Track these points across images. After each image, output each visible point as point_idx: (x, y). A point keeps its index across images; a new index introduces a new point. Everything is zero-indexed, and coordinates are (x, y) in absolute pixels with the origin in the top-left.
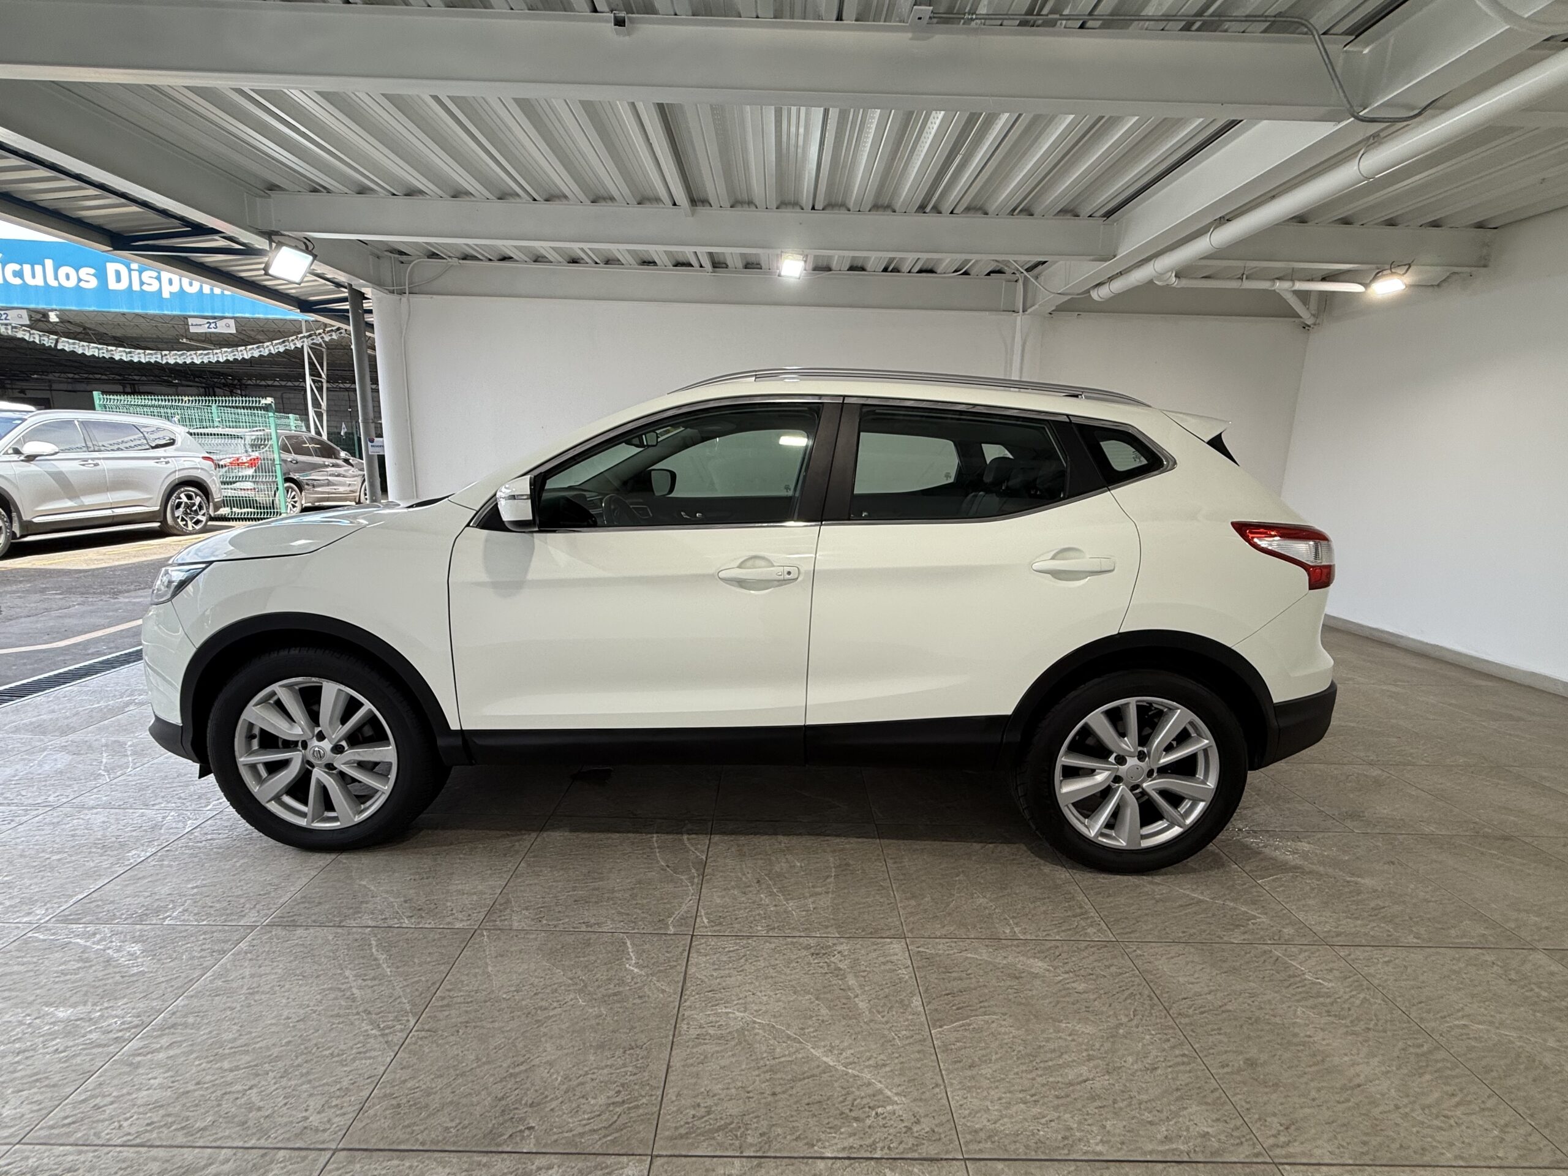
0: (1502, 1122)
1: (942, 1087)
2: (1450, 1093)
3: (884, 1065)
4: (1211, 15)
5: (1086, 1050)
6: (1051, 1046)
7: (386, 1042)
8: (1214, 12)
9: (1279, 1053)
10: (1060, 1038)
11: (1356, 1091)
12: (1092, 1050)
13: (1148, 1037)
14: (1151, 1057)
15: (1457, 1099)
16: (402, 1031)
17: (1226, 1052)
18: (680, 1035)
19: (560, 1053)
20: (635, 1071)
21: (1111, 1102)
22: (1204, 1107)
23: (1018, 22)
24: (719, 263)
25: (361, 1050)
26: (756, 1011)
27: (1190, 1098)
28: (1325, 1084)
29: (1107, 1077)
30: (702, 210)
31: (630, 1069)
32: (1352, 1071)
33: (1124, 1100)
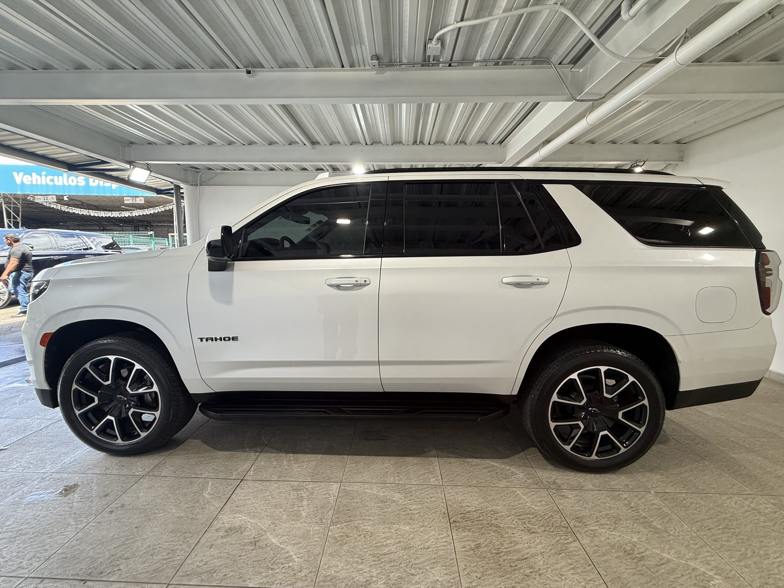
0: (589, 579)
1: (321, 555)
2: (570, 563)
3: (299, 544)
4: (504, 59)
5: (400, 538)
6: (383, 536)
7: (76, 528)
8: (505, 57)
9: (494, 541)
10: (390, 532)
11: (522, 562)
12: (403, 538)
13: (433, 532)
14: (430, 542)
15: (572, 566)
16: (86, 522)
17: (468, 540)
18: (211, 527)
19: (152, 534)
20: (182, 544)
21: (398, 564)
22: (443, 568)
23: (420, 65)
24: (336, 168)
25: (63, 531)
26: (253, 516)
27: (438, 562)
28: (509, 558)
29: (402, 552)
30: (317, 146)
31: (179, 543)
32: (526, 551)
33: (405, 563)
